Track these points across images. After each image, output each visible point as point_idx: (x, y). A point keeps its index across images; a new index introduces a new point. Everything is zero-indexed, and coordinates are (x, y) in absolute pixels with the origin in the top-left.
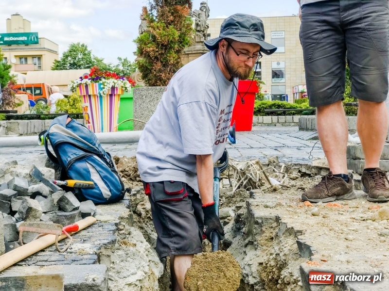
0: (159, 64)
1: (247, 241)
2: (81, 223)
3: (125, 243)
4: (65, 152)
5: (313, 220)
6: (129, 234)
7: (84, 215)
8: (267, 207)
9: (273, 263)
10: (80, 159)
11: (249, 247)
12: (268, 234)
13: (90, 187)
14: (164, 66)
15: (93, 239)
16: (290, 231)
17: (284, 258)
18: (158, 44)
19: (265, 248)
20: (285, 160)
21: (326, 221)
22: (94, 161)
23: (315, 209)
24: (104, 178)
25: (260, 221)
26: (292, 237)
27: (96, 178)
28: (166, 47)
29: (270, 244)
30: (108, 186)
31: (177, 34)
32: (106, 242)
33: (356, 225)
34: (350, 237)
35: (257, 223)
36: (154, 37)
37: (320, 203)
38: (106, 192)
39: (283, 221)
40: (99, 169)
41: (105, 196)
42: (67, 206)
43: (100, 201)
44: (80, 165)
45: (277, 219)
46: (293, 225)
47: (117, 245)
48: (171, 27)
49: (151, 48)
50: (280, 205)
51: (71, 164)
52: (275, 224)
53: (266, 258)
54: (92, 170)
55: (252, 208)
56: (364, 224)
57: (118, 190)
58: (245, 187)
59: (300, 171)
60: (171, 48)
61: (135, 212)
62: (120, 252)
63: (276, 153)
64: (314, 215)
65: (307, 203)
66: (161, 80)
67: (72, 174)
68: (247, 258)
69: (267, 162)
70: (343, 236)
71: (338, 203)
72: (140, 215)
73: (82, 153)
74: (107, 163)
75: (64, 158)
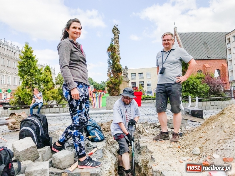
0: (113, 90)
1: (138, 152)
2: (93, 151)
3: (105, 157)
4: (88, 128)
5: (156, 148)
6: (106, 153)
7: (94, 148)
8: (143, 142)
9: (145, 160)
10: (92, 130)
11: (139, 154)
12: (144, 151)
13: (95, 138)
14: (115, 90)
15: (97, 157)
16: (150, 152)
17: (148, 160)
18: (113, 84)
19: (143, 155)
20: (150, 121)
21: (159, 148)
22: (96, 130)
23: (157, 144)
24: (99, 135)
25: (142, 147)
26: (150, 153)
27: (97, 135)
28: (115, 85)
29: (145, 154)
30: (100, 137)
31: (118, 81)
32: (100, 157)
33: (167, 150)
34: (165, 155)
35: (141, 148)
36: (112, 82)
37: (158, 141)
38: (100, 139)
39: (148, 148)
40: (97, 132)
41: (99, 140)
42: (89, 145)
43: (98, 141)
44: (92, 131)
45: (146, 147)
46: (150, 150)
47: (103, 158)
48: (116, 79)
49: (111, 85)
50: (147, 141)
51: (90, 131)
52: (146, 148)
53: (143, 158)
54: (95, 132)
55: (140, 142)
56: (170, 149)
57: (103, 138)
58: (138, 132)
59: (154, 125)
60: (116, 85)
61: (107, 143)
62: (104, 161)
63: (147, 118)
64: (156, 146)
65: (155, 141)
66: (114, 94)
67: (90, 134)
68: (139, 158)
69: (145, 123)
70: (163, 154)
71: (164, 141)
72: (109, 144)
73: (93, 128)
74: (100, 130)
75: (88, 129)
